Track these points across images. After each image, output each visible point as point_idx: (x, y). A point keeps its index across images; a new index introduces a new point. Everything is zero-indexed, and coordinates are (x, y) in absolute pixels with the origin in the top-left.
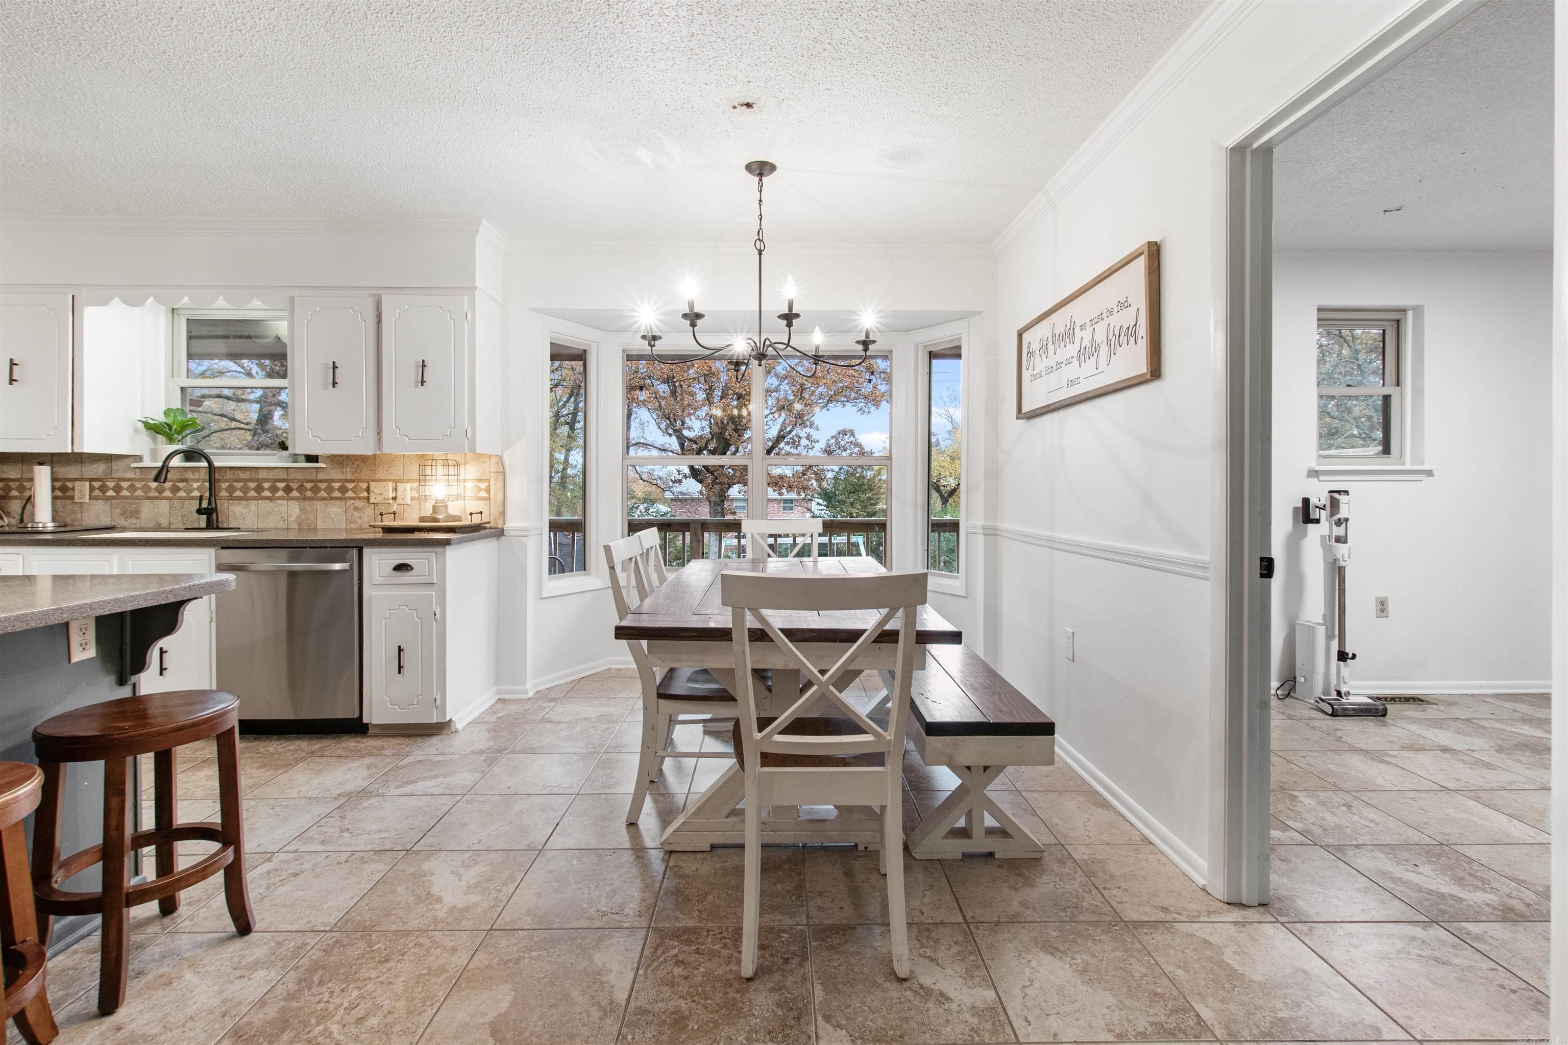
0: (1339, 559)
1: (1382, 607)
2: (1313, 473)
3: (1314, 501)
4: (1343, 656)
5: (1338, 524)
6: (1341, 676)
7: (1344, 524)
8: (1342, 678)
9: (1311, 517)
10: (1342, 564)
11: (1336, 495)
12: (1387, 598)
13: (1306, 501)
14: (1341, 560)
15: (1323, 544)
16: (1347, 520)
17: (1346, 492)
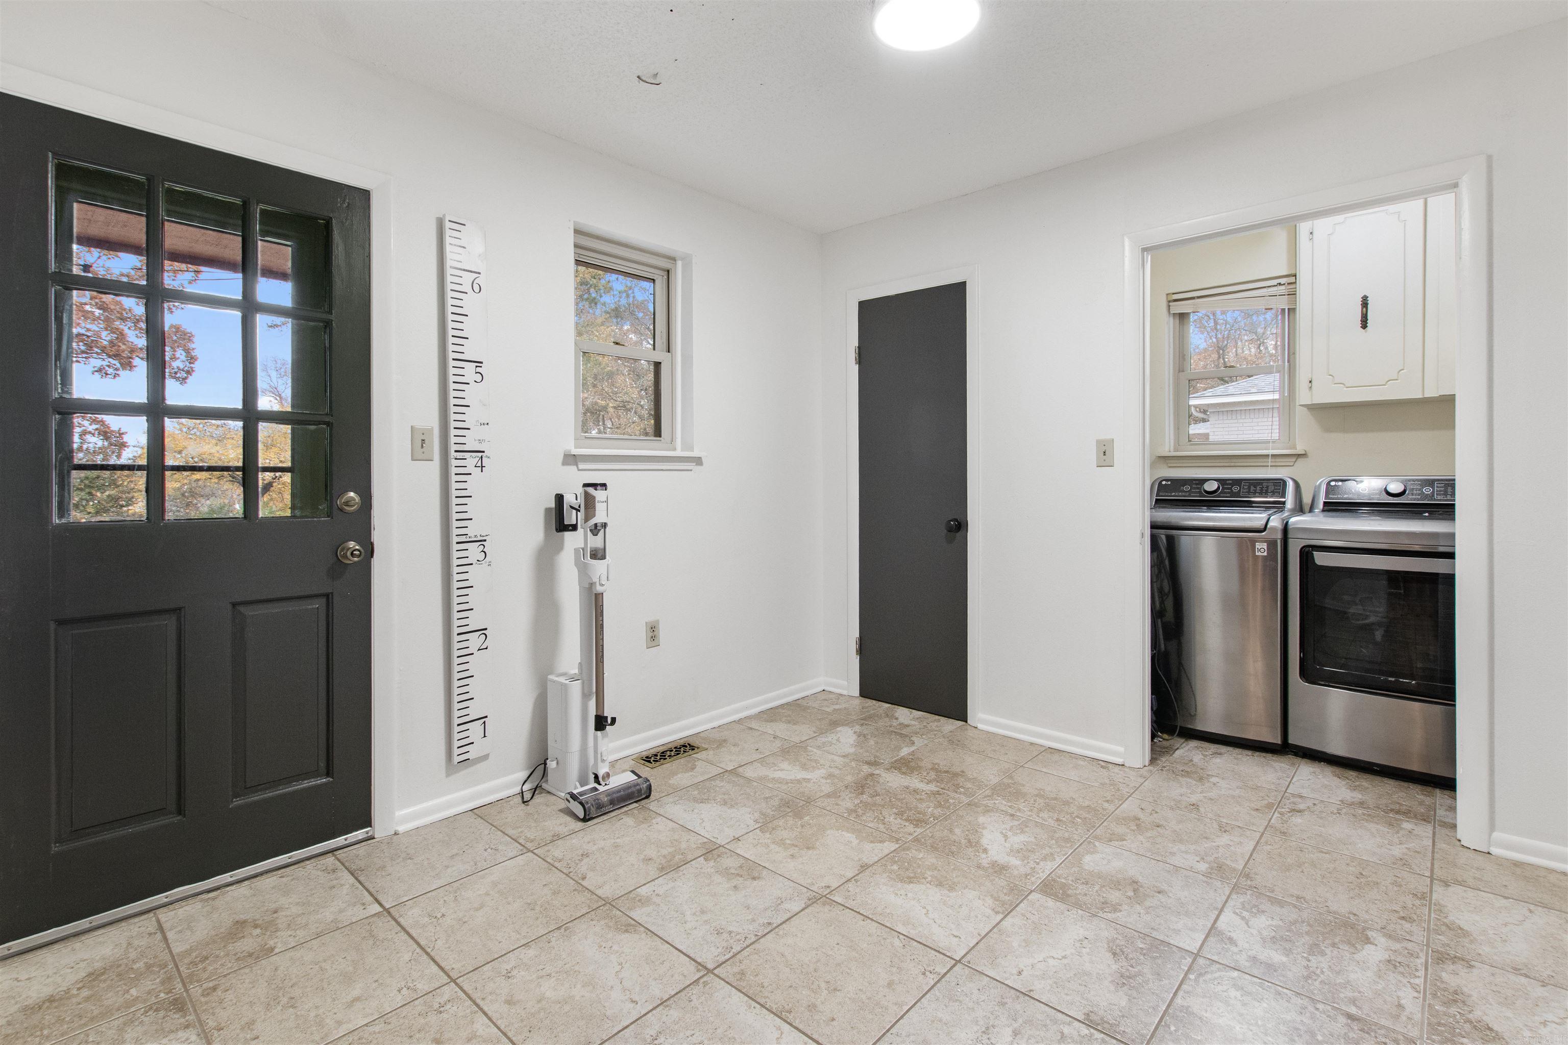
0: (595, 583)
1: (653, 633)
2: (571, 459)
3: (569, 499)
4: (601, 723)
5: (595, 532)
6: (599, 752)
7: (603, 530)
8: (599, 755)
9: (566, 523)
10: (599, 589)
11: (591, 490)
12: (658, 622)
13: (560, 498)
14: (598, 583)
15: (577, 563)
16: (605, 525)
17: (604, 485)
